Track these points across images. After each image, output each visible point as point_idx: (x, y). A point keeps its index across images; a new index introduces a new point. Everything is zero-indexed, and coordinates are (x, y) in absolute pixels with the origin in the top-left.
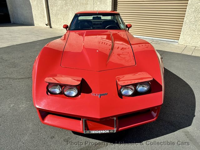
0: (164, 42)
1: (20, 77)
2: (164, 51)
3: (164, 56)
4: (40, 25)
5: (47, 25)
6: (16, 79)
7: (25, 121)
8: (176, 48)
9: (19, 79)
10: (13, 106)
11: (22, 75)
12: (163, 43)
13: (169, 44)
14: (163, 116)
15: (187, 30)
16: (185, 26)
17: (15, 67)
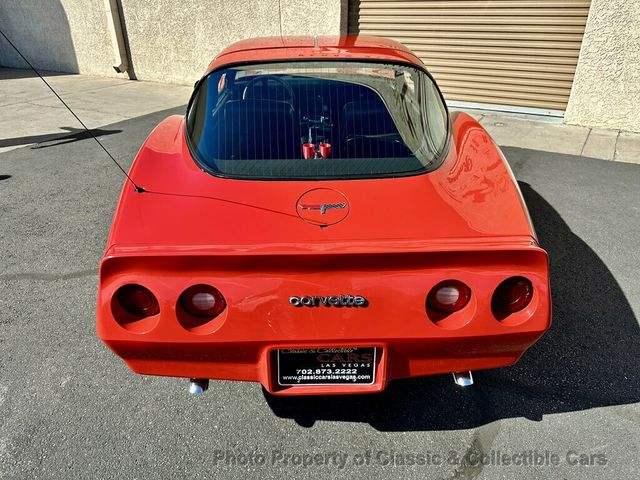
0: (518, 118)
1: (66, 271)
2: (525, 149)
3: (530, 166)
4: (94, 69)
5: (119, 71)
6: (57, 278)
7: (124, 437)
8: (562, 139)
9: (65, 277)
10: (70, 385)
11: (74, 264)
12: (516, 121)
13: (535, 124)
14: (585, 383)
15: (592, 78)
16: (586, 66)
17: (42, 233)
